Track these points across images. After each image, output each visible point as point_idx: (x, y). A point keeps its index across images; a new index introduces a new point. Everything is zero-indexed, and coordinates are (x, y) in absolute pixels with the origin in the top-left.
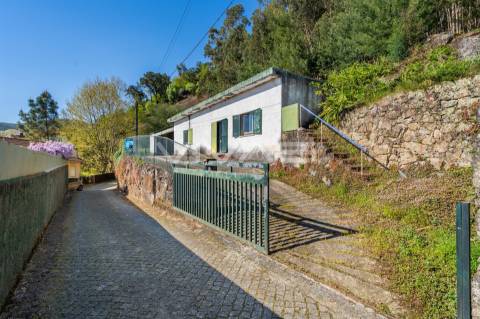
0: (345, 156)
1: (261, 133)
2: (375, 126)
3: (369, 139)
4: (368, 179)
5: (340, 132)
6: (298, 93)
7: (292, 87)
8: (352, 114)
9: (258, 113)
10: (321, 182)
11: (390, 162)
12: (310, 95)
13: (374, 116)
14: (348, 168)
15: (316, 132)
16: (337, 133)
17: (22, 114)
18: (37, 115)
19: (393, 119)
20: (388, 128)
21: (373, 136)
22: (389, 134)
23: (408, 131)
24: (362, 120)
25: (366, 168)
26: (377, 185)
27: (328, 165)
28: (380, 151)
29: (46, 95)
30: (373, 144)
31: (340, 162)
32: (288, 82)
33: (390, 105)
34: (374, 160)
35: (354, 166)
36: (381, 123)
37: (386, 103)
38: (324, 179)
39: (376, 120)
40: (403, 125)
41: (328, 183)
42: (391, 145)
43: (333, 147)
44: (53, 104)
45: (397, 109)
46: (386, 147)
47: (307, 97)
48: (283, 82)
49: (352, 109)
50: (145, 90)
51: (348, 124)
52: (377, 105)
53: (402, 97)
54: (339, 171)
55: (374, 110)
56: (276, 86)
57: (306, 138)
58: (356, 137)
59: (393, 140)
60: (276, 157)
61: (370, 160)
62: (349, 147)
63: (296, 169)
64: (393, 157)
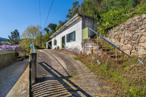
0: (108, 50)
1: (75, 41)
2: (123, 35)
3: (120, 41)
4: (120, 62)
5: (106, 39)
6: (89, 24)
7: (87, 21)
8: (111, 30)
9: (74, 32)
10: (97, 62)
11: (132, 54)
12: (95, 25)
13: (122, 30)
14: (109, 57)
15: (95, 40)
16: (105, 40)
17: (9, 37)
18: (14, 37)
19: (133, 31)
20: (131, 36)
21: (122, 40)
22: (131, 39)
23: (143, 37)
24: (116, 33)
25: (119, 56)
26: (124, 66)
27: (100, 55)
28: (126, 48)
29: (16, 31)
30: (122, 44)
31: (105, 53)
32: (85, 19)
33: (131, 24)
34: (123, 52)
35: (112, 55)
36: (126, 33)
37: (129, 23)
38: (98, 61)
39: (123, 32)
40: (139, 33)
41: (99, 63)
42: (132, 45)
43: (102, 46)
44: (18, 33)
45: (135, 25)
46: (129, 45)
47: (93, 26)
48: (83, 19)
49: (111, 28)
50: (49, 29)
51: (110, 35)
52: (124, 24)
53: (138, 18)
54: (105, 58)
55: (122, 27)
56: (80, 21)
57: (91, 42)
58: (113, 41)
59: (133, 42)
60: (80, 50)
61: (121, 52)
62: (110, 45)
63: (87, 56)
64: (133, 51)
